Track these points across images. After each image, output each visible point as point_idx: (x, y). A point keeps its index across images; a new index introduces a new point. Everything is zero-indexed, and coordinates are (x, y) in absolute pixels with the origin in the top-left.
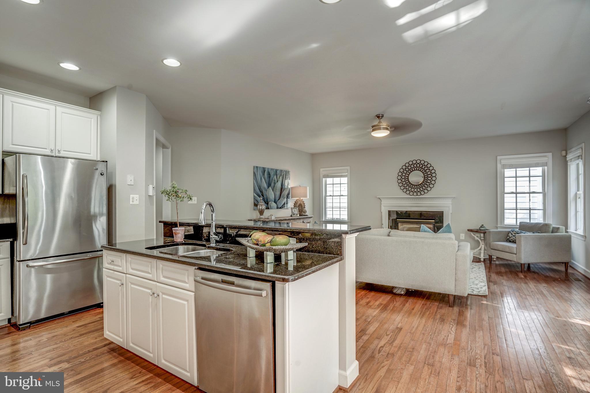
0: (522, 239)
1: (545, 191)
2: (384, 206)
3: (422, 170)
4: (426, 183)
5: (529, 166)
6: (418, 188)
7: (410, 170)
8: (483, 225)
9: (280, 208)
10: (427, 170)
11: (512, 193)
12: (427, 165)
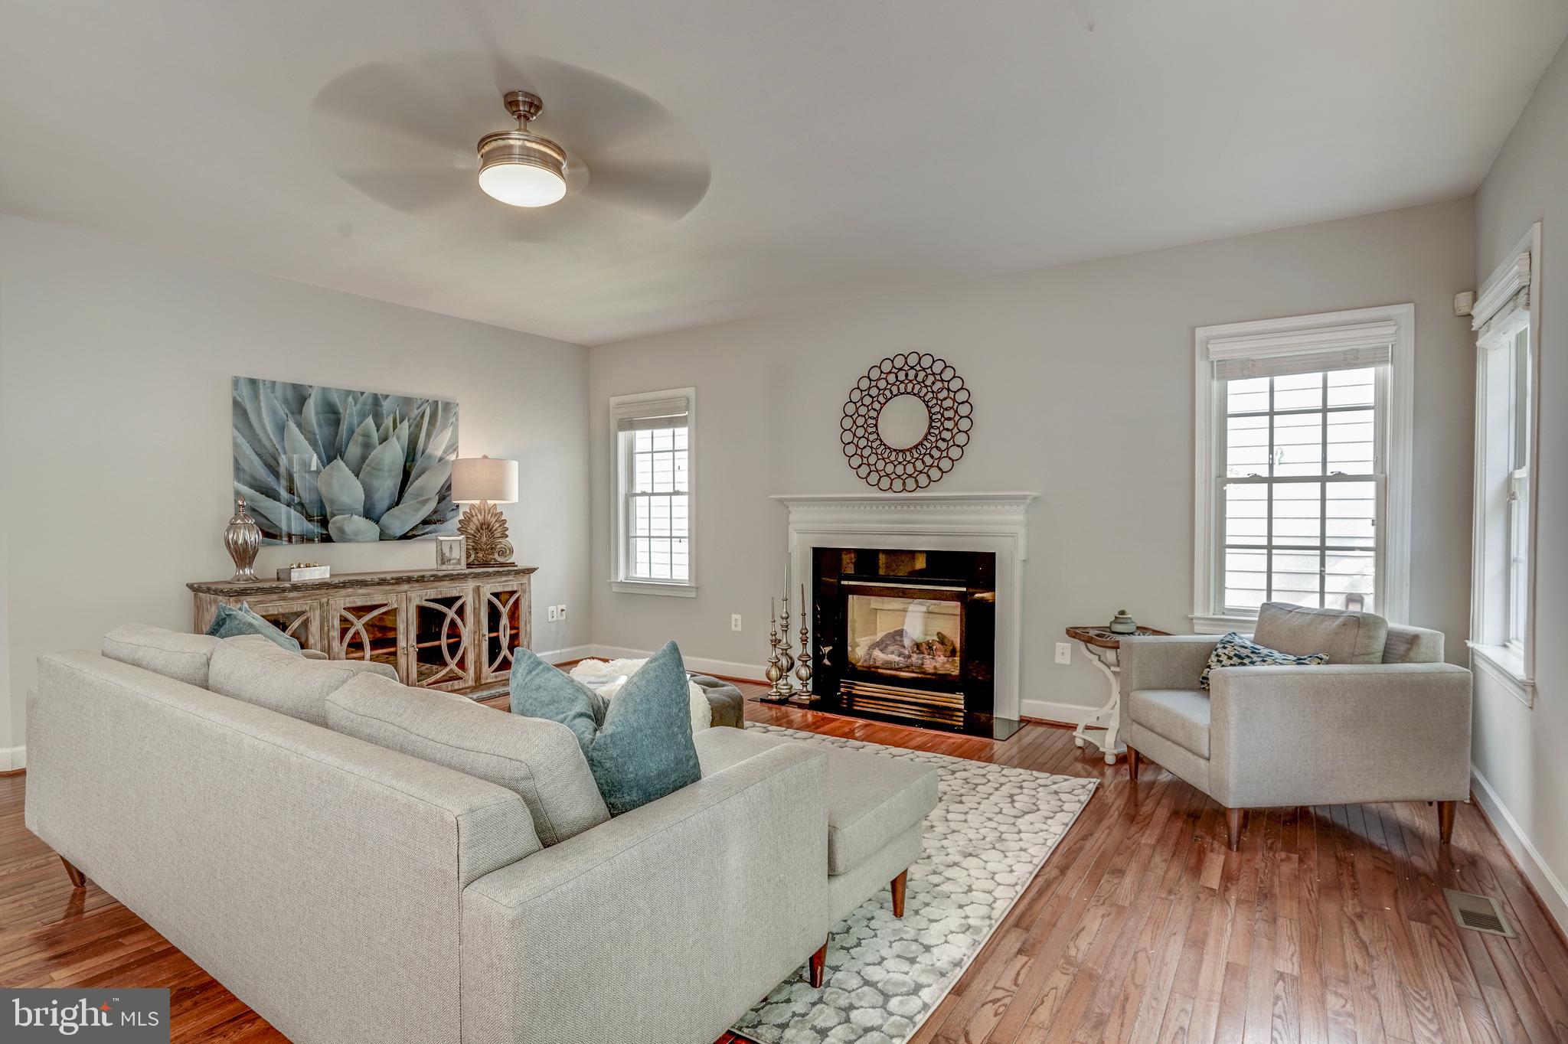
0: (1232, 690)
1: (1383, 472)
2: (799, 532)
3: (924, 390)
4: (937, 441)
5: (1326, 364)
6: (909, 462)
7: (883, 394)
8: (1122, 613)
9: (405, 537)
10: (940, 390)
11: (1255, 479)
12: (940, 374)
